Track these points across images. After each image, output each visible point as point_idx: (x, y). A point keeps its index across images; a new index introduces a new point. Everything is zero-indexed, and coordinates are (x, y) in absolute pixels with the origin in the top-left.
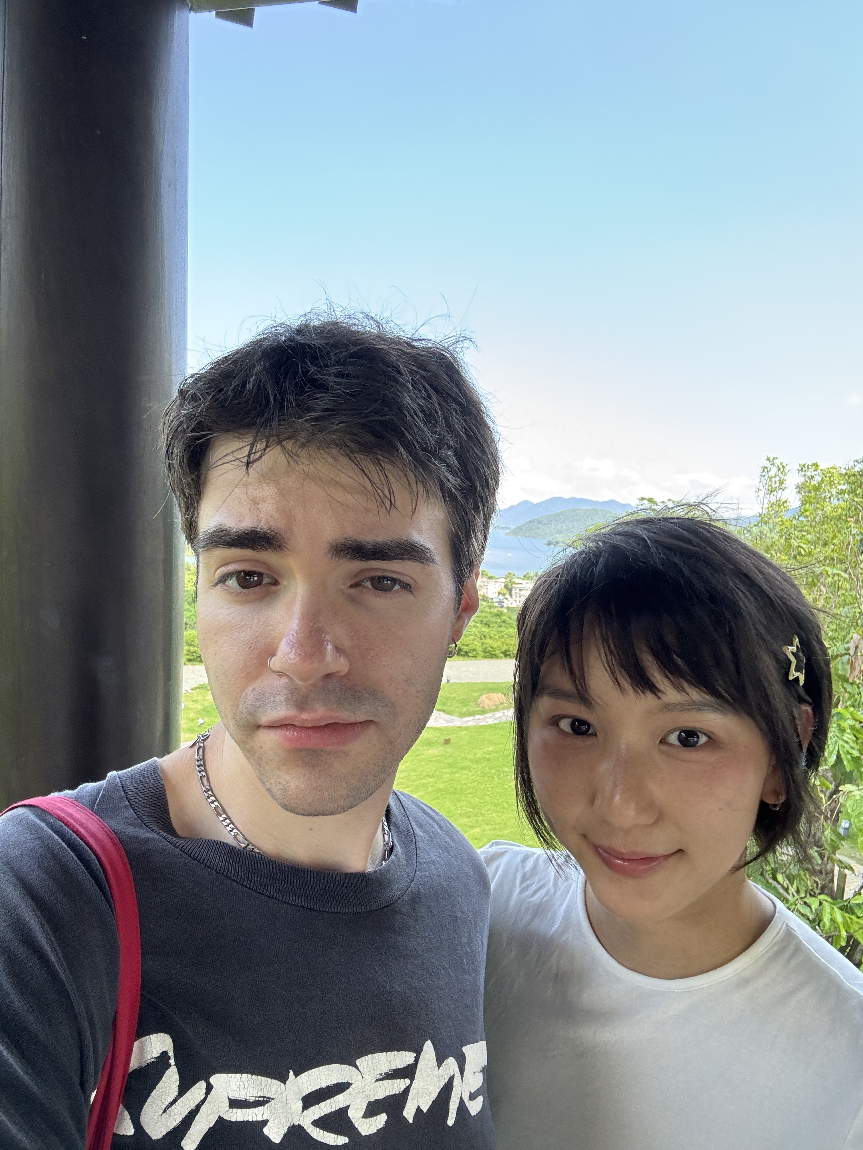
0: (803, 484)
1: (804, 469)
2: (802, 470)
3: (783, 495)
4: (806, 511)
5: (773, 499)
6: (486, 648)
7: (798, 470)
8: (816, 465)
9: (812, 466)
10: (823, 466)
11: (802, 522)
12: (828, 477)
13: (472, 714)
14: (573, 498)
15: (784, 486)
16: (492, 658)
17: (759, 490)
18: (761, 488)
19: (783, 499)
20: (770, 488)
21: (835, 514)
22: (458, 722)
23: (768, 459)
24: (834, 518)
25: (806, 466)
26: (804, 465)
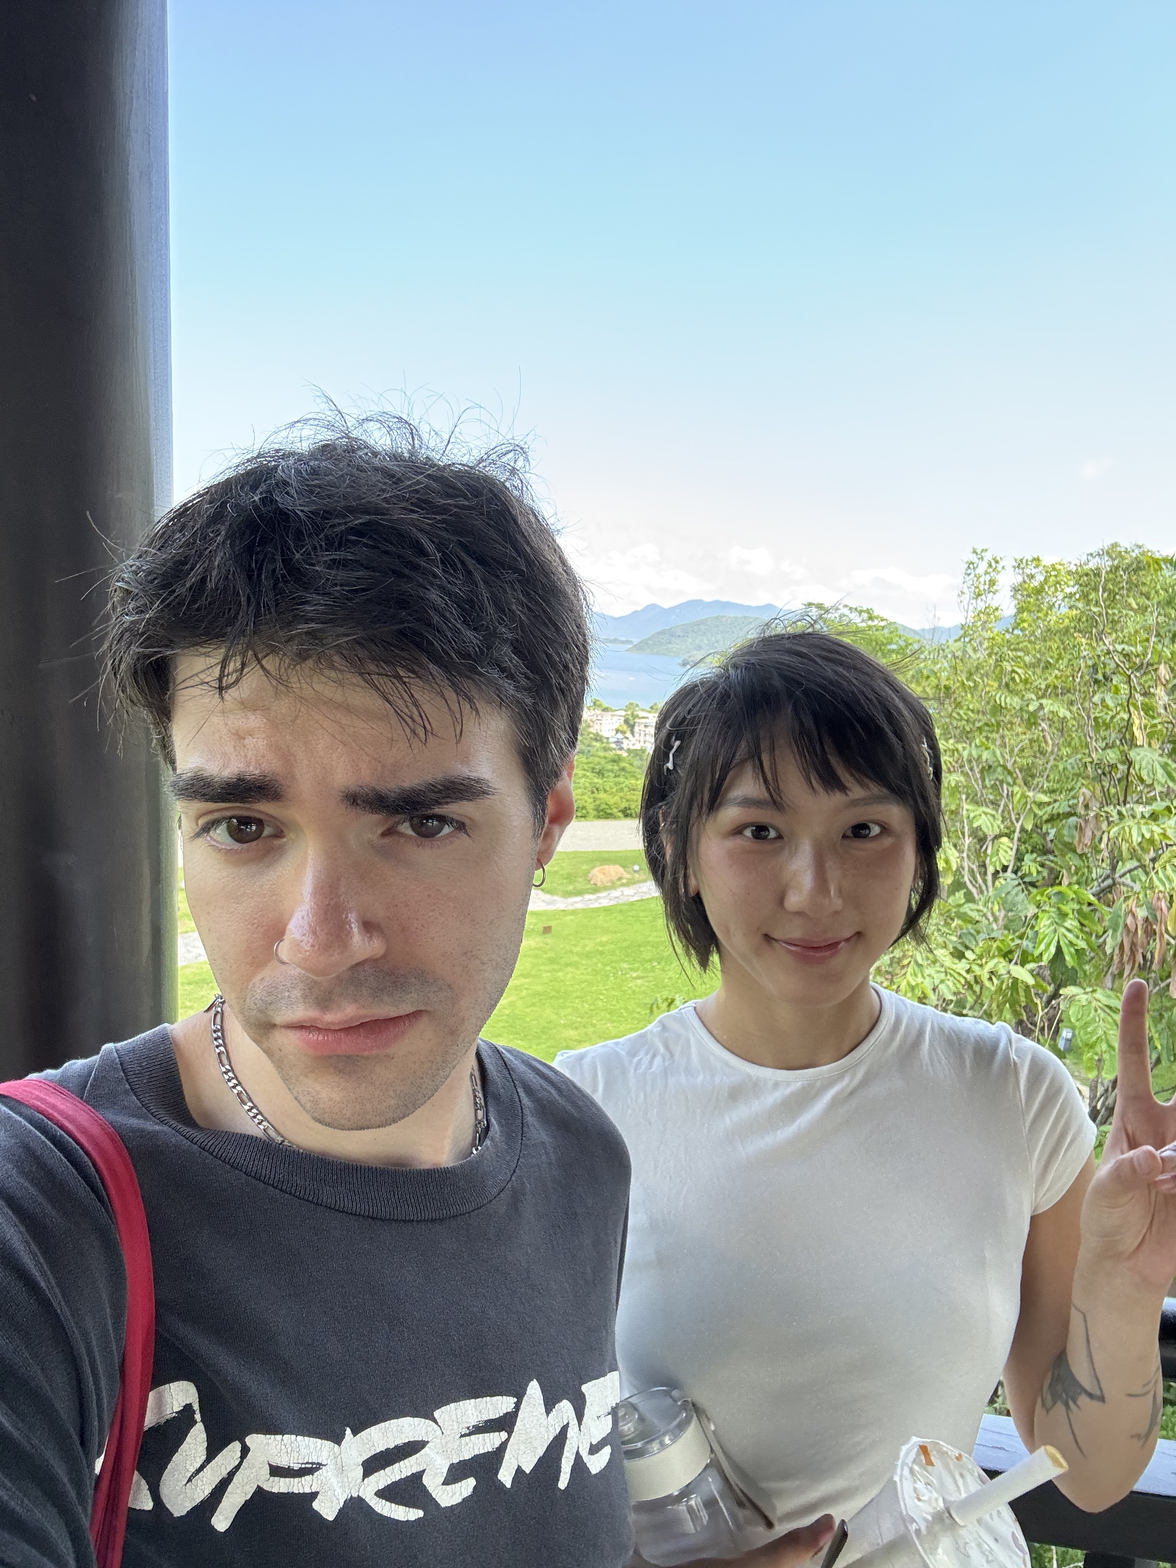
0: (1021, 585)
1: (1022, 566)
2: (1019, 567)
3: (993, 601)
4: (1024, 621)
5: (981, 605)
6: (599, 806)
7: (1014, 567)
8: (1037, 559)
9: (1032, 561)
10: (1047, 561)
11: (1018, 636)
12: (1053, 575)
13: (579, 893)
14: (717, 601)
15: (995, 587)
16: (606, 818)
17: (962, 593)
18: (966, 590)
19: (994, 605)
20: (977, 590)
21: (1061, 626)
22: (561, 904)
23: (975, 552)
24: (1059, 631)
25: (1024, 561)
26: (1021, 560)
